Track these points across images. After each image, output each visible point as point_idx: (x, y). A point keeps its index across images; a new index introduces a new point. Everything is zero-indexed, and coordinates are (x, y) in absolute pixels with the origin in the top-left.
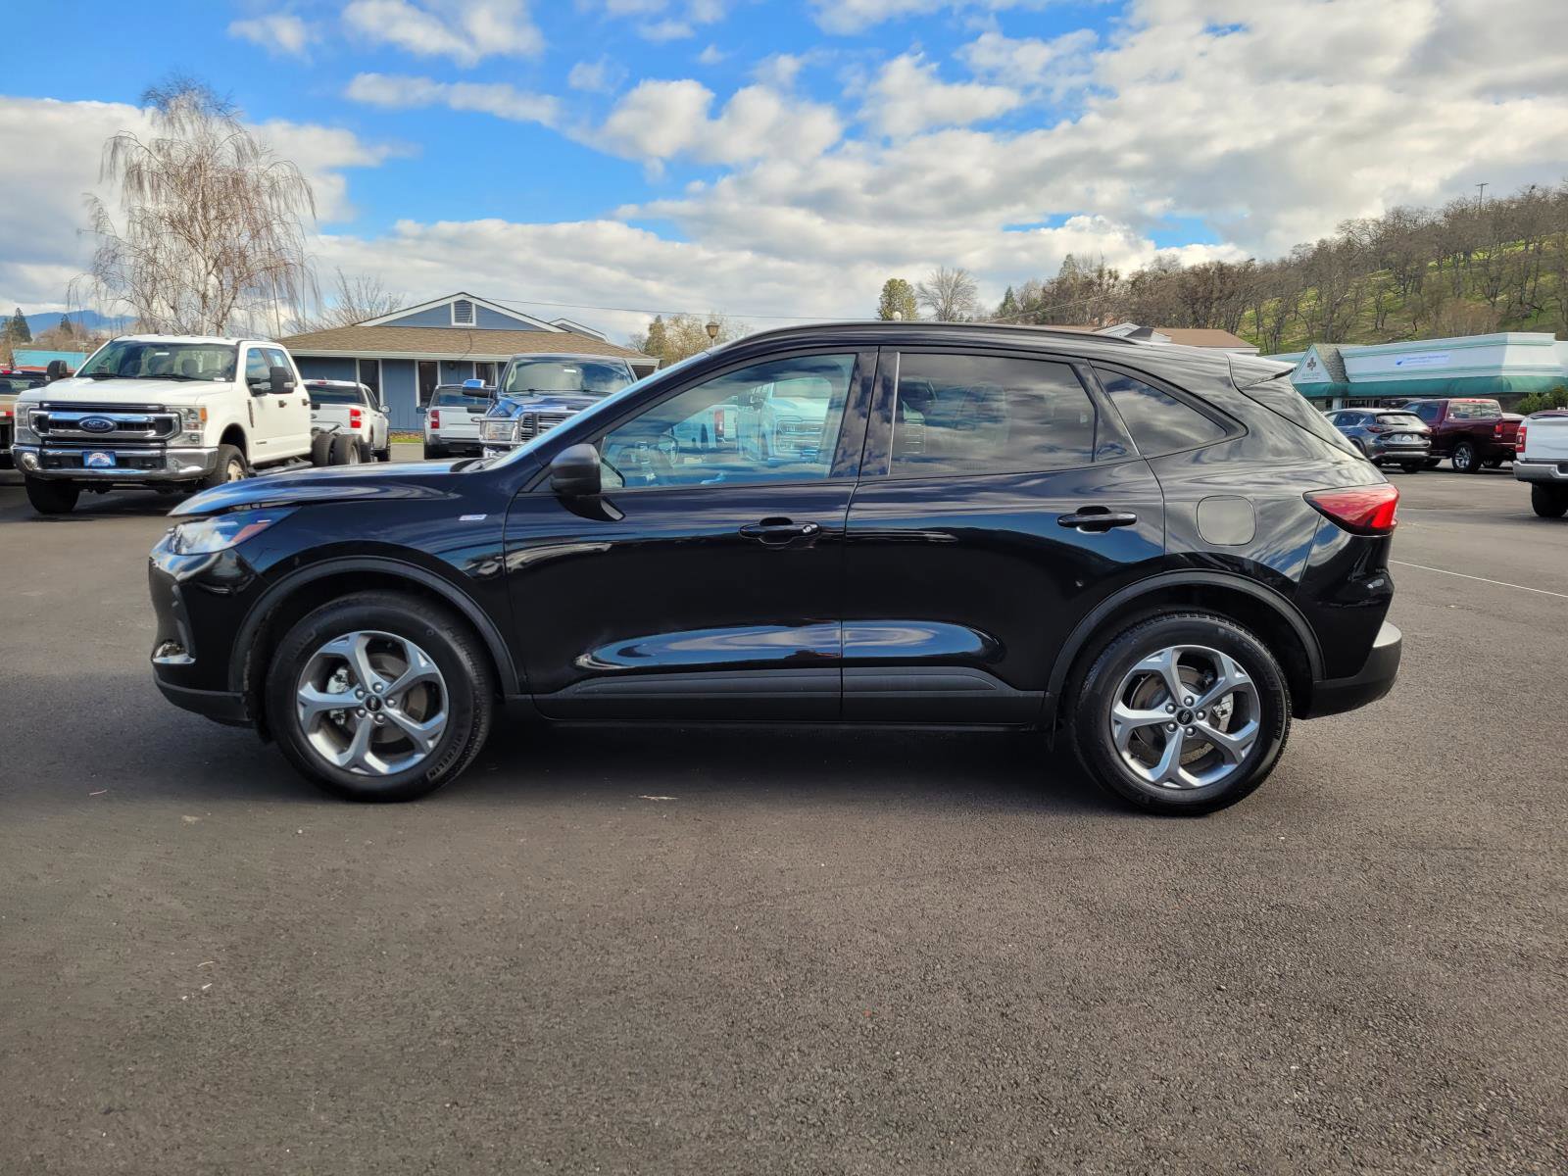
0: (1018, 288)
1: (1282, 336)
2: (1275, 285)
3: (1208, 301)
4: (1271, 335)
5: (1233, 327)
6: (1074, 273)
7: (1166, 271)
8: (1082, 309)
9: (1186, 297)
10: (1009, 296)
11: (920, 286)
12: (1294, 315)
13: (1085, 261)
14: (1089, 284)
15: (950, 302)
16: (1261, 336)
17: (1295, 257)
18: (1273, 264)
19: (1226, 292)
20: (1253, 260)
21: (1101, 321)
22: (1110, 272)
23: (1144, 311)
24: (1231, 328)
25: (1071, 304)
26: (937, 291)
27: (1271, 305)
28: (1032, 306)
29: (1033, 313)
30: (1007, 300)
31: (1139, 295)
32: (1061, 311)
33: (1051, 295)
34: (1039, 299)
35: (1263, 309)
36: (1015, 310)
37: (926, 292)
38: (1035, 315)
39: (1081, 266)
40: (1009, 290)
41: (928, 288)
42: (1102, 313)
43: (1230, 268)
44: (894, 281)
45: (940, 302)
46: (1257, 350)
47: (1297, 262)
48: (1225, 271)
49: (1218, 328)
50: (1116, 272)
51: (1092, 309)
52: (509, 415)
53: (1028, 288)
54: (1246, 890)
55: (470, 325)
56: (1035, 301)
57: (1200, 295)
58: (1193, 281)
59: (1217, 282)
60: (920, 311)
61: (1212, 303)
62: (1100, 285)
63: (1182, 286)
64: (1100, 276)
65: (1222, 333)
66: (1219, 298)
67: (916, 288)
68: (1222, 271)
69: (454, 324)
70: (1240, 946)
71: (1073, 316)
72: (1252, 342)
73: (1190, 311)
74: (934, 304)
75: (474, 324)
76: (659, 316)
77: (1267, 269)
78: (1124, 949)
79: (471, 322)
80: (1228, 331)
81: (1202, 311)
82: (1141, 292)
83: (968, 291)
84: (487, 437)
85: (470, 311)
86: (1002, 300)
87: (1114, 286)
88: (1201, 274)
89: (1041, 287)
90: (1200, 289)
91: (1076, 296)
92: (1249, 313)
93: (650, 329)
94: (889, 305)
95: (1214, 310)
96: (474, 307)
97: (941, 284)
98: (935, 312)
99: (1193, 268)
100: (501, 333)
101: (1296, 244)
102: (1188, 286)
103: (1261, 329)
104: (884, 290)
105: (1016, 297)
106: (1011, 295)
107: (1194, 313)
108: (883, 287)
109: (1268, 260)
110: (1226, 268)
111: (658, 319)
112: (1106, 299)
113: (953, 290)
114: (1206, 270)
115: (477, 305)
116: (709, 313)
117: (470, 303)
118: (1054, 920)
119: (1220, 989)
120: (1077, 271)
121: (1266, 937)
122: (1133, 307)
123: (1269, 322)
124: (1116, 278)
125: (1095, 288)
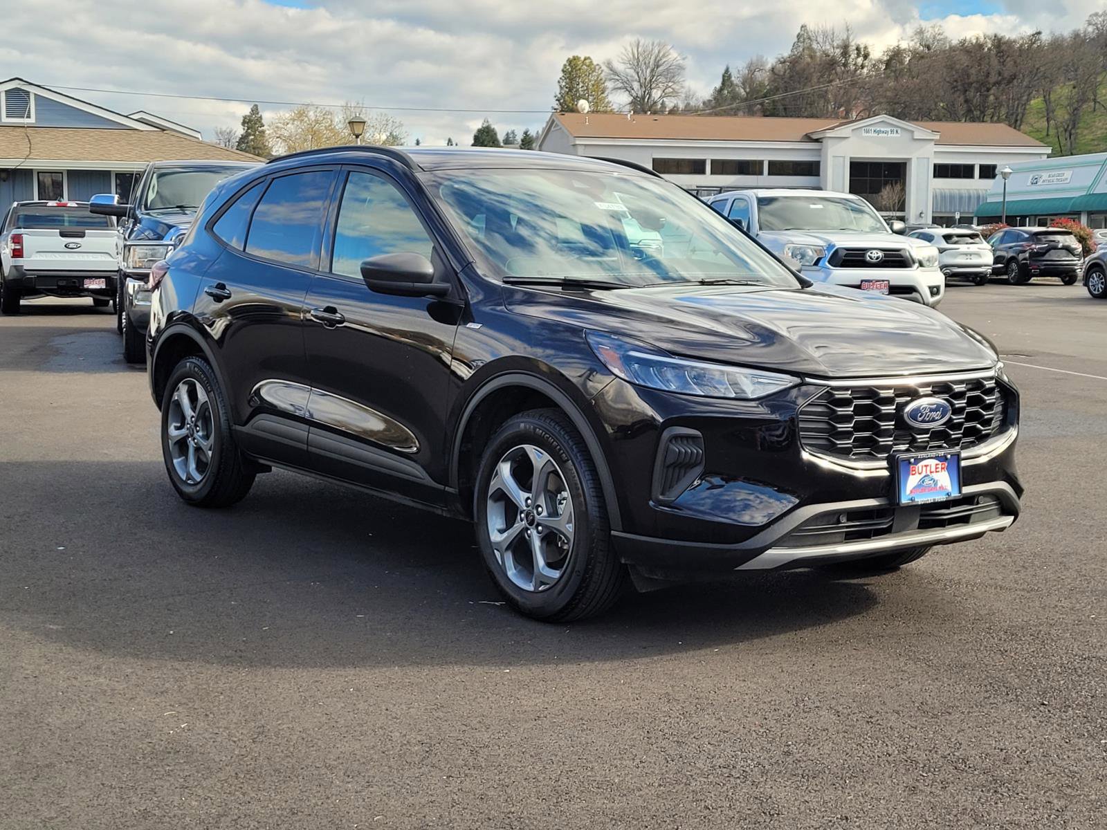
0: (738, 70)
1: (1079, 131)
2: (1067, 66)
3: (984, 87)
4: (1066, 130)
5: (1016, 121)
6: (810, 48)
7: (929, 48)
8: (823, 96)
9: (956, 81)
10: (726, 77)
11: (609, 65)
12: (1092, 104)
13: (825, 35)
14: (831, 64)
15: (648, 86)
16: (1052, 132)
17: (1090, 29)
18: (1063, 39)
19: (1005, 75)
20: (1039, 33)
21: (848, 112)
22: (858, 49)
23: (903, 99)
24: (1015, 122)
25: (808, 89)
26: (631, 72)
27: (1063, 91)
28: (758, 92)
29: (759, 101)
30: (723, 83)
31: (896, 78)
32: (795, 98)
33: (782, 77)
34: (766, 83)
35: (1053, 97)
36: (735, 97)
37: (615, 73)
38: (762, 104)
39: (820, 40)
40: (727, 71)
41: (620, 67)
42: (848, 102)
43: (1010, 43)
44: (575, 58)
45: (636, 85)
46: (1049, 151)
47: (1092, 36)
48: (1004, 47)
49: (999, 121)
50: (866, 48)
51: (835, 96)
52: (160, 238)
53: (753, 68)
54: (1062, 649)
55: (25, 121)
56: (761, 84)
57: (973, 78)
58: (964, 60)
59: (995, 62)
60: (610, 98)
61: (988, 90)
62: (845, 65)
63: (951, 67)
64: (845, 53)
65: (1002, 127)
66: (997, 83)
67: (604, 68)
68: (1000, 45)
69: (5, 120)
70: (1059, 681)
71: (811, 104)
72: (1041, 140)
73: (962, 99)
74: (627, 88)
75: (32, 120)
76: (256, 106)
77: (1057, 45)
78: (961, 685)
79: (29, 117)
80: (1010, 126)
81: (977, 99)
82: (898, 75)
83: (672, 74)
84: (131, 265)
85: (27, 102)
86: (718, 84)
87: (863, 67)
88: (972, 51)
89: (769, 66)
90: (973, 71)
91: (815, 80)
92: (1036, 102)
93: (243, 123)
94: (570, 90)
95: (992, 98)
96: (32, 97)
97: (636, 63)
98: (631, 99)
99: (963, 42)
100: (70, 131)
101: (1093, 12)
102: (958, 66)
103: (1052, 122)
104: (563, 71)
105: (736, 79)
106: (730, 77)
107: (966, 101)
108: (562, 67)
109: (1057, 33)
110: (1005, 43)
111: (255, 110)
112: (854, 84)
113: (653, 70)
114: (980, 46)
115: (35, 94)
116: (344, 104)
117: (28, 93)
118: (898, 671)
119: (1043, 704)
120: (815, 46)
121: (1080, 676)
122: (889, 94)
123: (1062, 115)
124: (866, 56)
125: (838, 69)
